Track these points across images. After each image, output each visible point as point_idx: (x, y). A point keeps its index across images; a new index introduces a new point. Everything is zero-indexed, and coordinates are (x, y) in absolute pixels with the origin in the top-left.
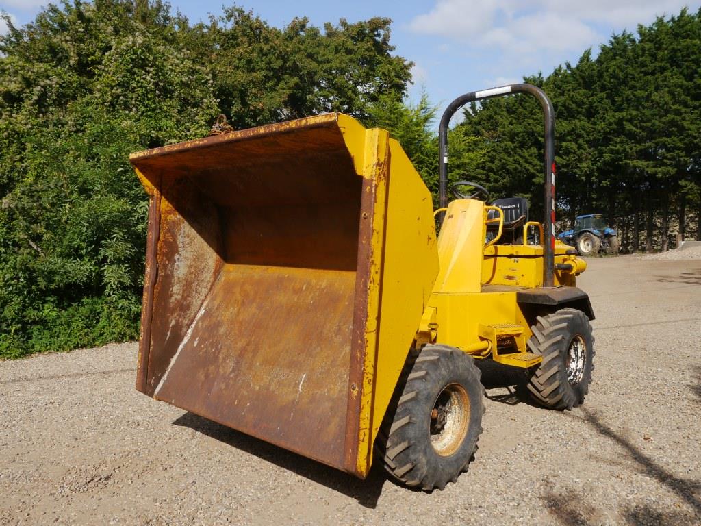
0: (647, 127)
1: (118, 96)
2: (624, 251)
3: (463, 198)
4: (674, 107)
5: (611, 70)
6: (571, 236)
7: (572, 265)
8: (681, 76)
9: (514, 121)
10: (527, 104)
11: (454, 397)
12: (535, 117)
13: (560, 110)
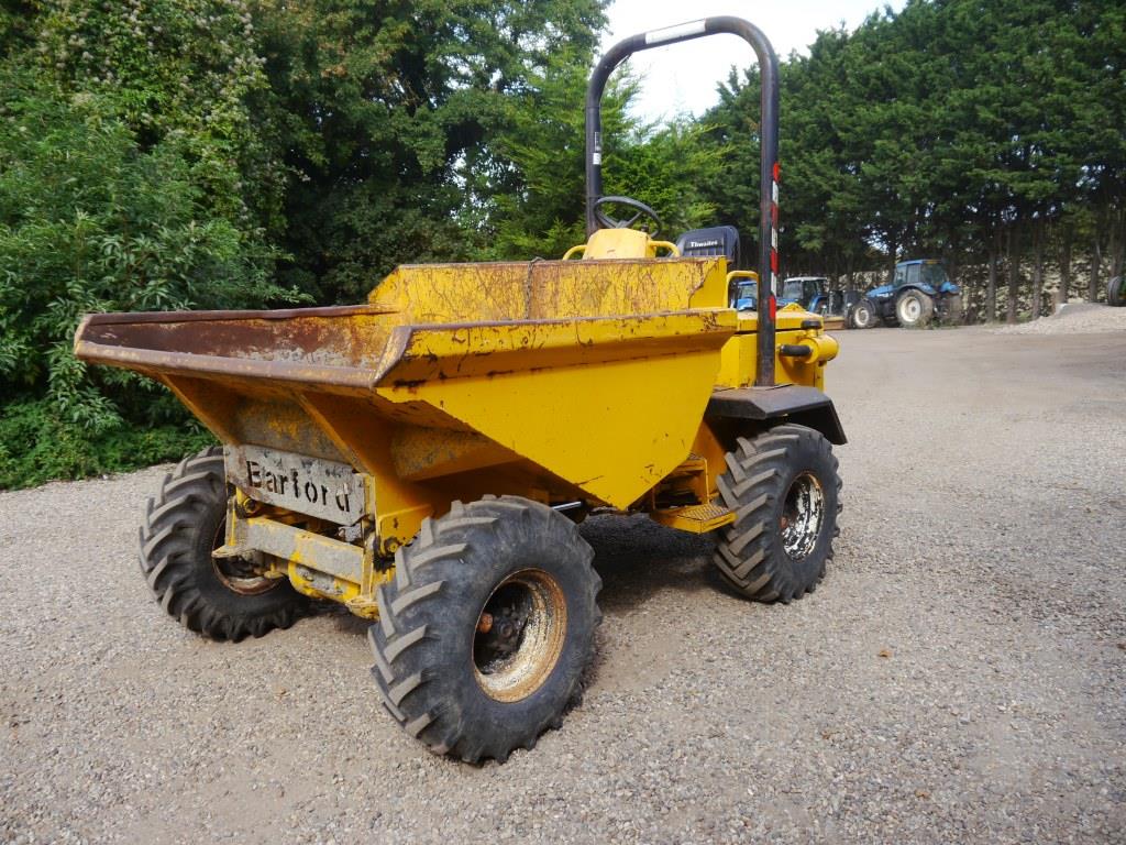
0: (1014, 115)
1: (80, 51)
2: (970, 319)
3: (614, 227)
4: (1059, 80)
5: (958, 17)
6: (887, 295)
7: (811, 347)
8: (1073, 27)
9: (800, 104)
10: (821, 76)
11: (536, 594)
12: (832, 97)
13: (874, 84)
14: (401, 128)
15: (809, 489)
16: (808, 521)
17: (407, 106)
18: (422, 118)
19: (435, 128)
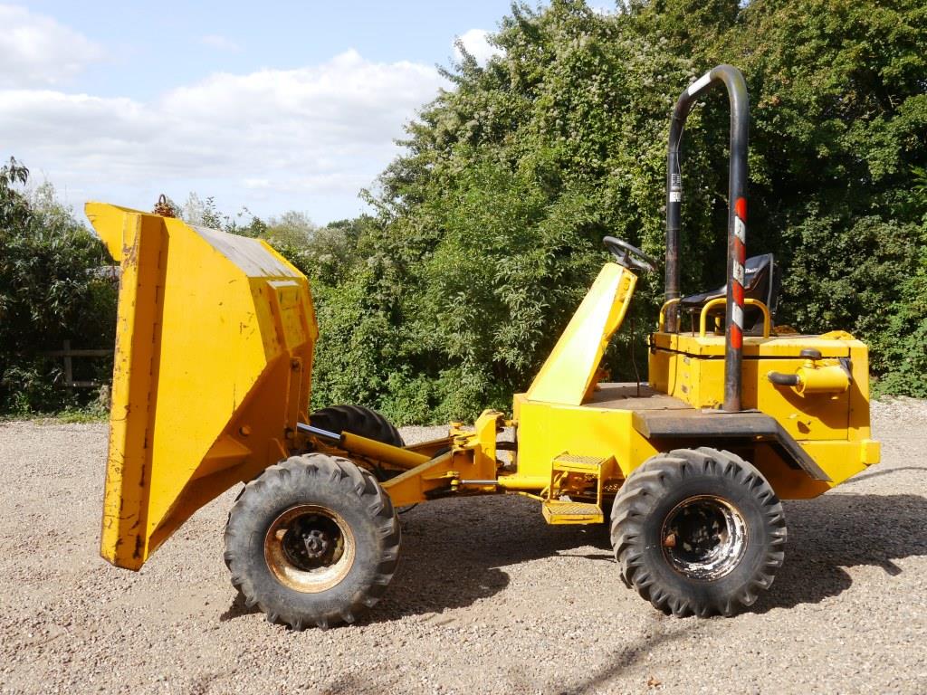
7: (800, 378)
14: (853, 141)
15: (730, 514)
16: (733, 545)
17: (864, 120)
18: (876, 129)
19: (889, 137)
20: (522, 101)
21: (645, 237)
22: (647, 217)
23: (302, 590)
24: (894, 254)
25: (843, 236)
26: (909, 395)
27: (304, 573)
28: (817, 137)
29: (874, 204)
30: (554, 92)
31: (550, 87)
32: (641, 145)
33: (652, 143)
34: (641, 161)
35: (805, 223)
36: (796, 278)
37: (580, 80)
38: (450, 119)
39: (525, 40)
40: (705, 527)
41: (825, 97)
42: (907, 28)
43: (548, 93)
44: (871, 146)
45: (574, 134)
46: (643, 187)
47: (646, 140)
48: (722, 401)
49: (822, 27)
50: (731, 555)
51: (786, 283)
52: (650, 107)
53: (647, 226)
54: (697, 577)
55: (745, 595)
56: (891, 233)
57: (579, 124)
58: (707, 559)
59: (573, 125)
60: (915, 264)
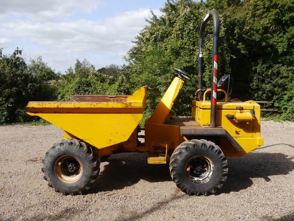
1: (179, 34)
14: (273, 41)
15: (210, 162)
16: (210, 173)
17: (277, 34)
18: (281, 37)
19: (285, 39)
20: (170, 29)
21: (207, 71)
22: (208, 64)
23: (66, 182)
24: (286, 76)
25: (270, 70)
26: (289, 120)
27: (68, 177)
28: (262, 40)
29: (279, 61)
30: (179, 26)
31: (178, 24)
32: (206, 42)
33: (209, 41)
34: (206, 47)
35: (258, 66)
36: (255, 83)
37: (187, 22)
38: (148, 34)
39: (171, 10)
40: (201, 166)
41: (265, 27)
42: (291, 5)
43: (177, 26)
44: (279, 42)
45: (185, 39)
46: (206, 55)
47: (207, 41)
48: (209, 123)
49: (264, 5)
50: (209, 176)
51: (252, 85)
52: (208, 30)
53: (207, 67)
54: (196, 183)
55: (212, 190)
56: (285, 70)
57: (186, 36)
58: (201, 177)
59: (185, 36)
60: (292, 80)
